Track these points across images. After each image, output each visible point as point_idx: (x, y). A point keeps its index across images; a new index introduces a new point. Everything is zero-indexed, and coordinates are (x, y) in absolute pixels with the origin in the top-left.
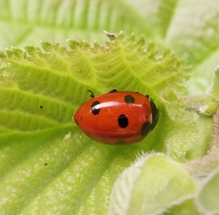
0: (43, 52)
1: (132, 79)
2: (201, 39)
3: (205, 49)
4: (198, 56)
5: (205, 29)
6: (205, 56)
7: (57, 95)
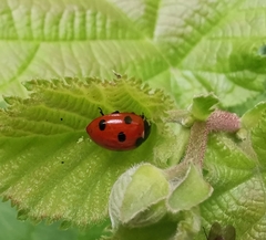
0: (66, 84)
1: (132, 101)
2: (182, 36)
3: (187, 44)
4: (181, 51)
5: (185, 27)
6: (187, 51)
7: (75, 111)
